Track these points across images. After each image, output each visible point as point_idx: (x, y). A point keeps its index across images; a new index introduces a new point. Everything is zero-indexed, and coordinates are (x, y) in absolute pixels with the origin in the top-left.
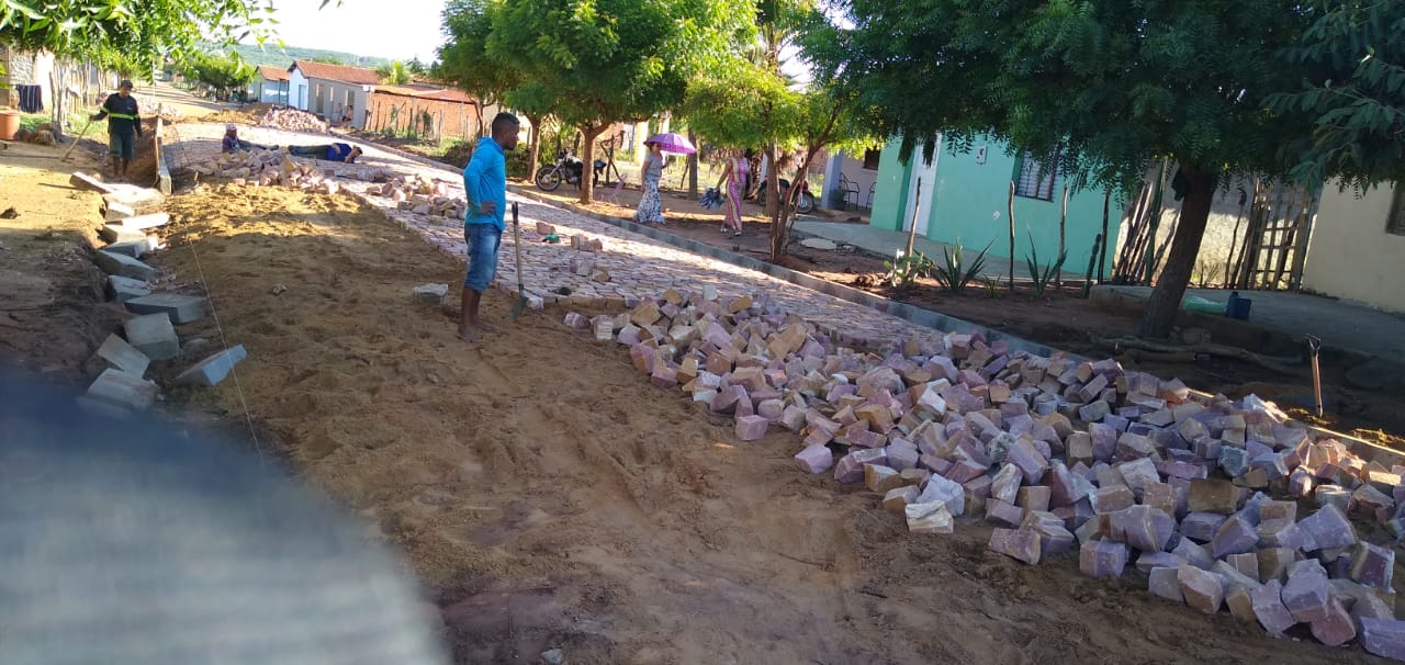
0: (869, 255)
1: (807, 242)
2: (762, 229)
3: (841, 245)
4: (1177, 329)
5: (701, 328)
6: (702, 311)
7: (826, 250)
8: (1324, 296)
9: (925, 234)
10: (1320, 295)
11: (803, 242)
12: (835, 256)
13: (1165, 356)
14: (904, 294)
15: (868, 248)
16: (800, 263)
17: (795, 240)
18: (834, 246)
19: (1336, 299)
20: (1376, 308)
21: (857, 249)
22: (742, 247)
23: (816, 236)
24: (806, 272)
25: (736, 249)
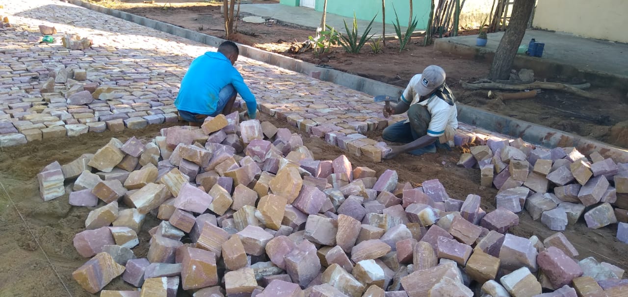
0: (286, 25)
1: (246, 19)
2: (215, 11)
3: (268, 19)
4: (514, 71)
5: (171, 183)
6: (173, 142)
7: (259, 24)
8: (546, 30)
9: (314, 7)
10: (544, 30)
11: (244, 19)
12: (266, 28)
13: (517, 95)
14: (325, 59)
15: (284, 20)
16: (247, 38)
17: (238, 17)
18: (263, 21)
19: (553, 31)
20: (577, 36)
21: (278, 21)
22: (205, 26)
23: (250, 15)
24: (252, 45)
25: (201, 29)
